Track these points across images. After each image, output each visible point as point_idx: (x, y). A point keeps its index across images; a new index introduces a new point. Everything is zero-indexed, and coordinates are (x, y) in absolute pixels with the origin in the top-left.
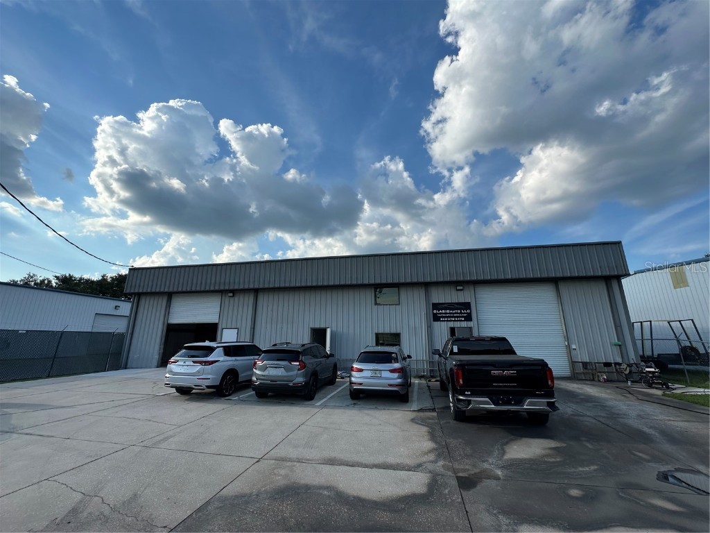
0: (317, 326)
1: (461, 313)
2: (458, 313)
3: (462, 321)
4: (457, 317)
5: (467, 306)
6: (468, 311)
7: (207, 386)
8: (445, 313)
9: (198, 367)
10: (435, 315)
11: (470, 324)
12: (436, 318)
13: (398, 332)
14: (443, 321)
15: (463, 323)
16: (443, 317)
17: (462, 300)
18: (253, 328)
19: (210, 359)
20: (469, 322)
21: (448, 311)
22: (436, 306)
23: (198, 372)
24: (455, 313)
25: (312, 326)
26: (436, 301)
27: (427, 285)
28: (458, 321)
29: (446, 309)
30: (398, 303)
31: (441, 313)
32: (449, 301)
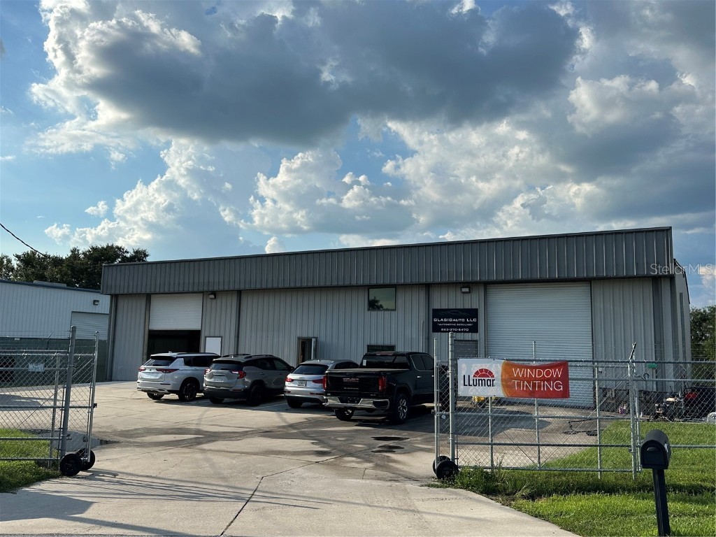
0: (305, 335)
1: (466, 322)
2: (461, 322)
3: (466, 332)
4: (461, 327)
5: (473, 313)
6: (474, 320)
7: (168, 391)
8: (447, 322)
9: (161, 374)
10: (435, 324)
11: (475, 336)
12: (437, 328)
13: (393, 344)
14: (444, 332)
15: (466, 334)
16: (444, 327)
17: (468, 306)
18: (238, 337)
19: (170, 367)
20: (474, 334)
21: (451, 320)
22: (438, 313)
23: (161, 378)
24: (459, 322)
25: (299, 335)
26: (436, 306)
27: (428, 287)
28: (461, 332)
29: (448, 317)
30: (394, 308)
31: (442, 322)
32: (452, 306)
